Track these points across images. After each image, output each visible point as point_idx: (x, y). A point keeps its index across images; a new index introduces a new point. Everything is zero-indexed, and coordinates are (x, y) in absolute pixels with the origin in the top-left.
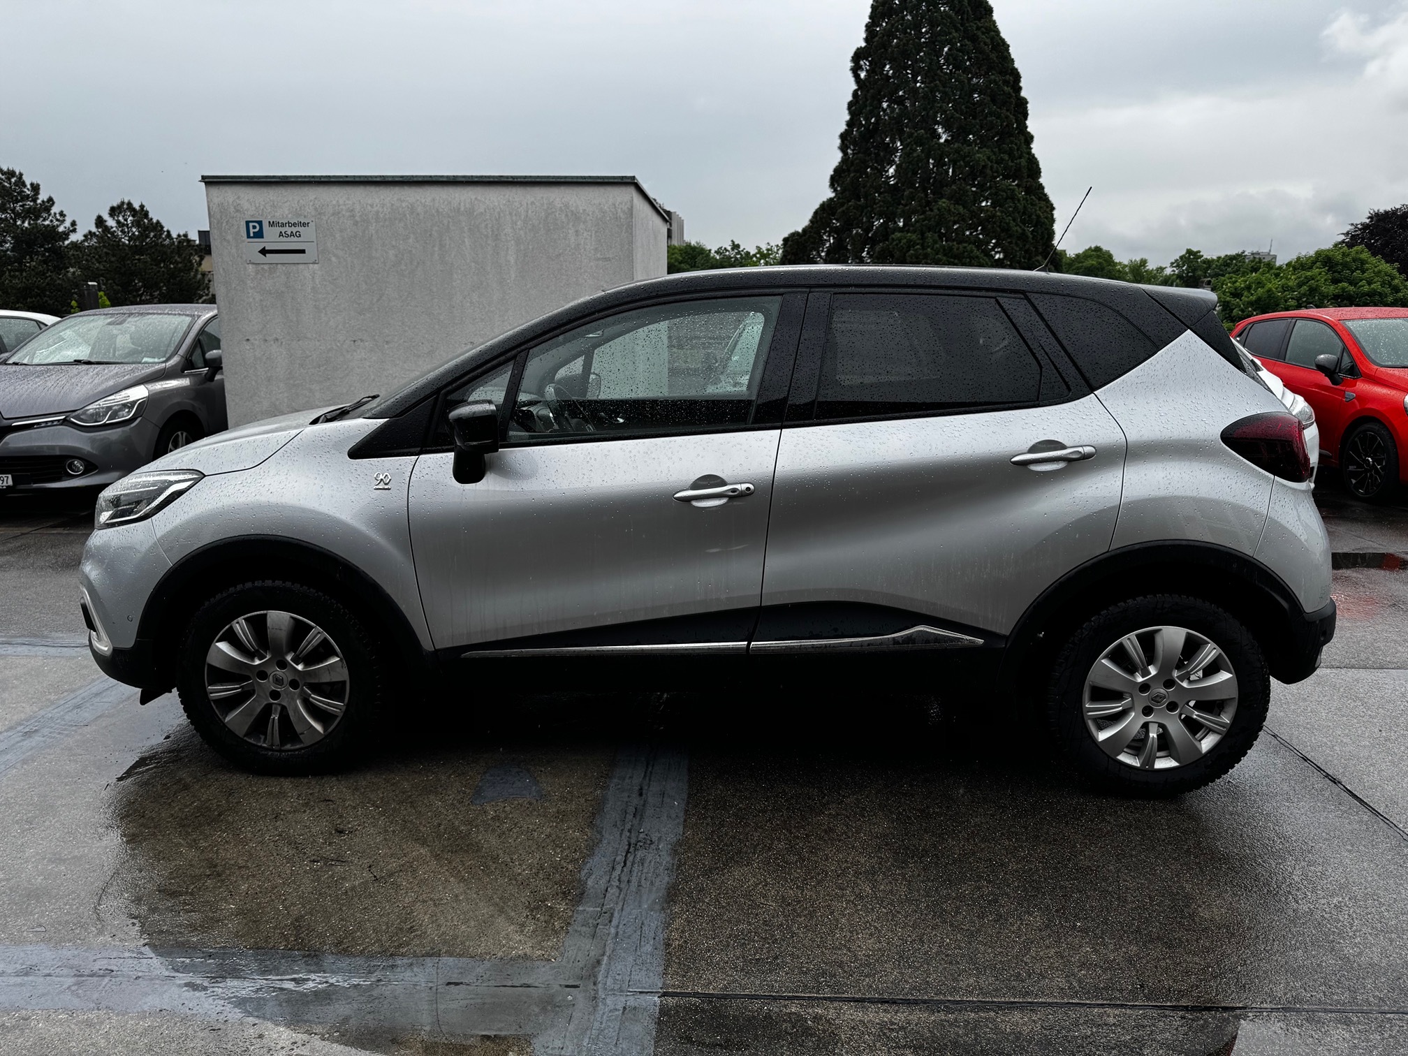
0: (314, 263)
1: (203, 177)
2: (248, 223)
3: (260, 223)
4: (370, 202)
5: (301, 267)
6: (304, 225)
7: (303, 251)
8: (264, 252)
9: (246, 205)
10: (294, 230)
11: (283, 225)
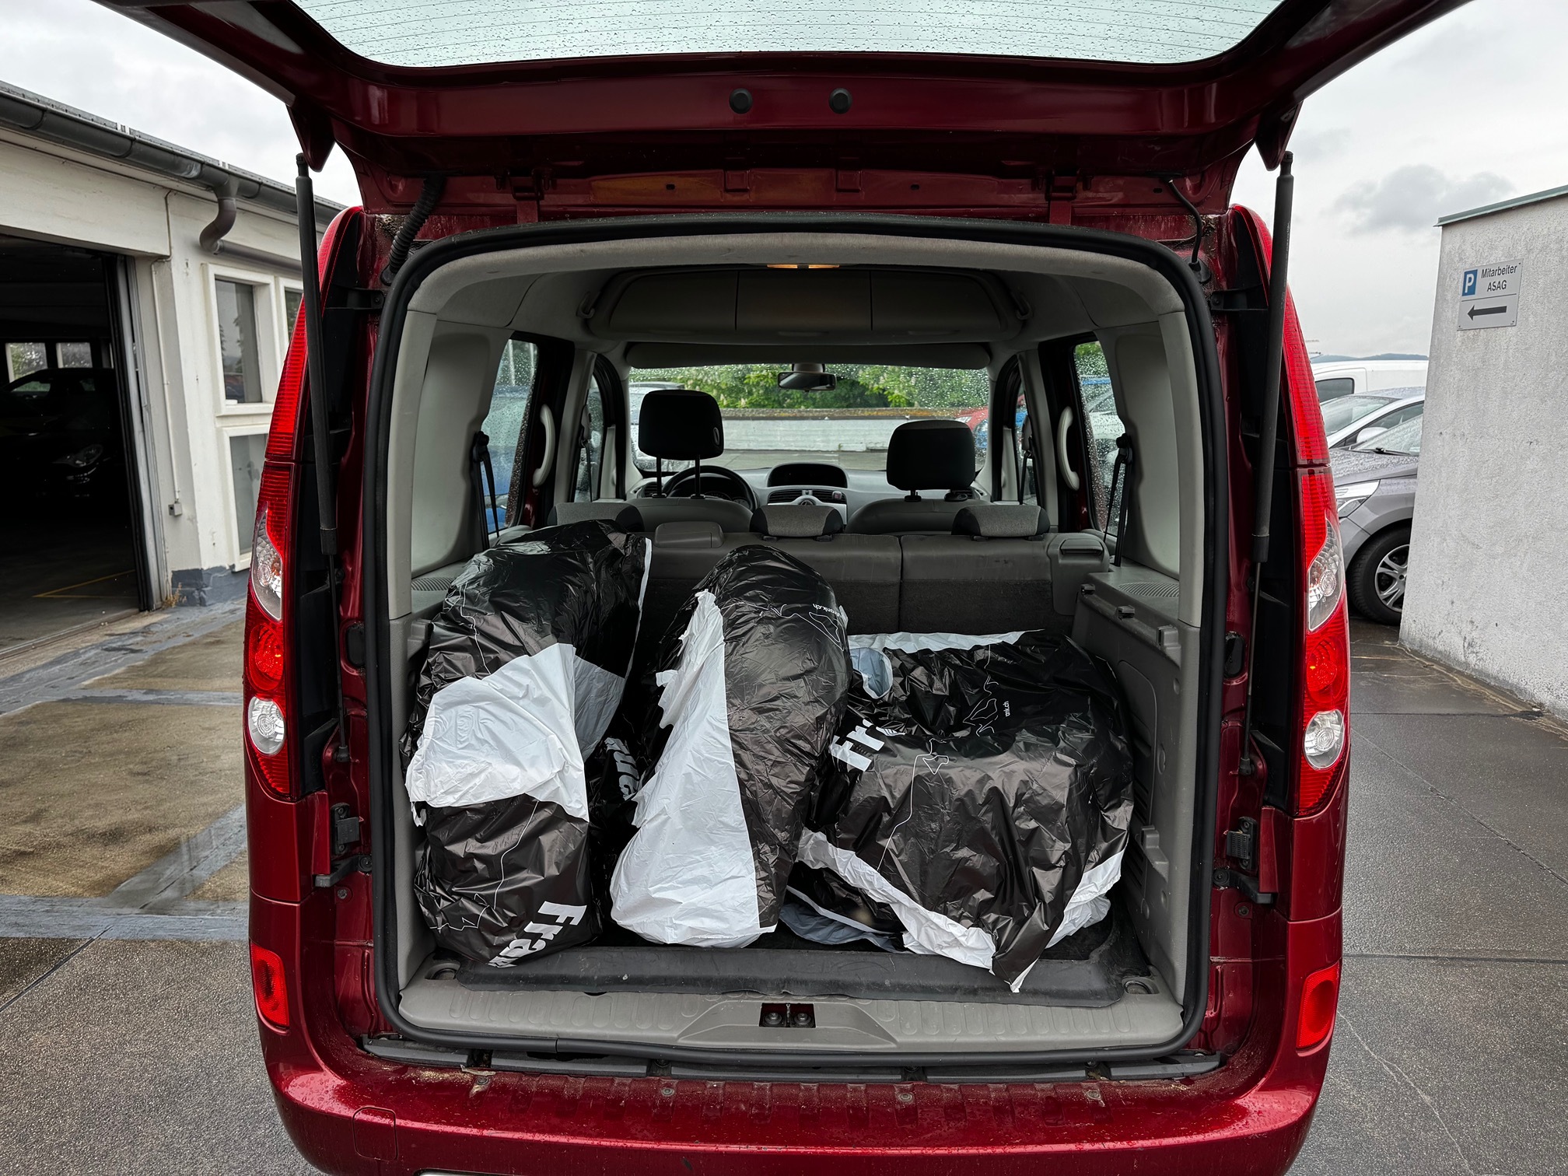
0: (1512, 326)
1: (1441, 220)
2: (1466, 273)
3: (1475, 272)
5: (1500, 331)
6: (1512, 270)
7: (1503, 310)
8: (1473, 313)
9: (1468, 251)
10: (1501, 278)
11: (1493, 273)
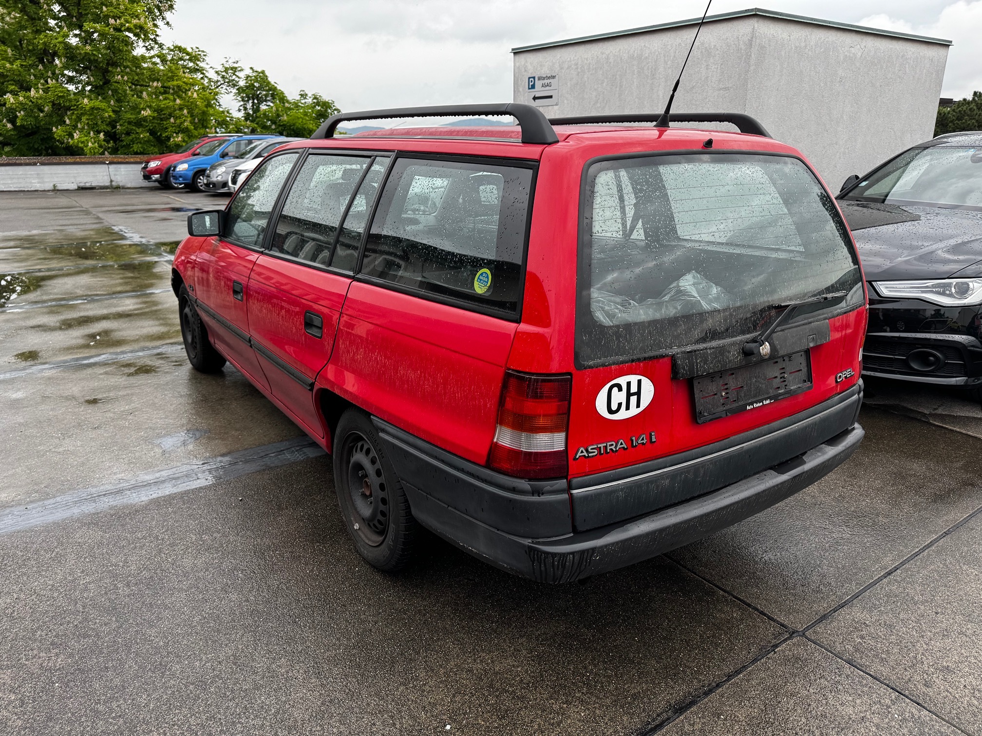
0: (556, 105)
1: (513, 49)
2: (529, 78)
3: (534, 78)
4: (586, 57)
5: (550, 108)
6: (554, 77)
7: (551, 97)
8: (535, 98)
9: (529, 67)
10: (549, 81)
11: (544, 79)
